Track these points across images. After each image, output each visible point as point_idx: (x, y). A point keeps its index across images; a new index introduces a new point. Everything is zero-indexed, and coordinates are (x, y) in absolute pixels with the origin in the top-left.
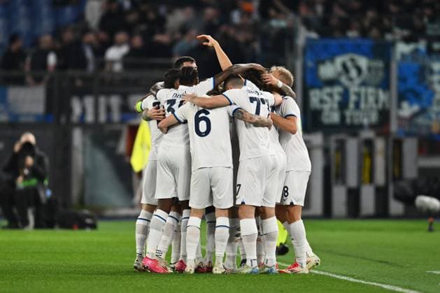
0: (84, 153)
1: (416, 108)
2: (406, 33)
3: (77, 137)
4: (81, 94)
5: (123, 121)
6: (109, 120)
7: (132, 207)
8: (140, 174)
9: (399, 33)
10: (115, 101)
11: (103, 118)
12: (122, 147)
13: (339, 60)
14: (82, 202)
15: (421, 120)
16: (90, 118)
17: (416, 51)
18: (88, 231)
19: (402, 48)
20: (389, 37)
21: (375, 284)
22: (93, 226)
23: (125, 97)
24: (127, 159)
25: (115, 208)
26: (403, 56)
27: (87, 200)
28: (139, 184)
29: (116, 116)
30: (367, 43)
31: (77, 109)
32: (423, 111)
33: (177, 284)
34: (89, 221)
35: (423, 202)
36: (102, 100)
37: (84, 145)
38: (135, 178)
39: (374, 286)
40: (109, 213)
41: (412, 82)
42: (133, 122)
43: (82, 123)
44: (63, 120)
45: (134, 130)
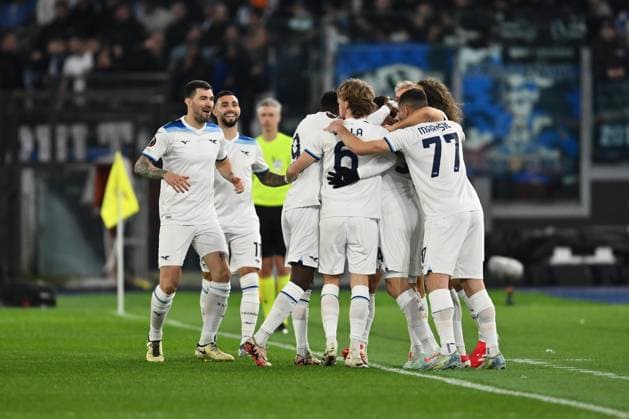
0: (37, 203)
1: (487, 137)
2: (473, 35)
3: (28, 181)
4: (33, 122)
5: (89, 159)
6: (71, 157)
7: (104, 275)
8: (114, 230)
9: (464, 35)
10: (79, 132)
11: (62, 155)
12: (89, 195)
13: (383, 73)
14: (35, 270)
15: (495, 154)
16: (44, 156)
17: (487, 60)
18: (44, 309)
19: (469, 56)
20: (450, 41)
21: (435, 377)
22: (51, 303)
23: (92, 126)
24: (95, 211)
25: (79, 277)
26: (471, 67)
27: (42, 266)
28: (112, 245)
29: (80, 152)
30: (420, 49)
31: (27, 144)
32: (497, 142)
33: (164, 380)
34: (44, 295)
35: (499, 265)
36: (62, 130)
37: (37, 192)
38: (107, 237)
39: (433, 380)
40: (73, 284)
41: (482, 102)
42: (104, 160)
43: (34, 162)
44: (8, 158)
45: (105, 171)
